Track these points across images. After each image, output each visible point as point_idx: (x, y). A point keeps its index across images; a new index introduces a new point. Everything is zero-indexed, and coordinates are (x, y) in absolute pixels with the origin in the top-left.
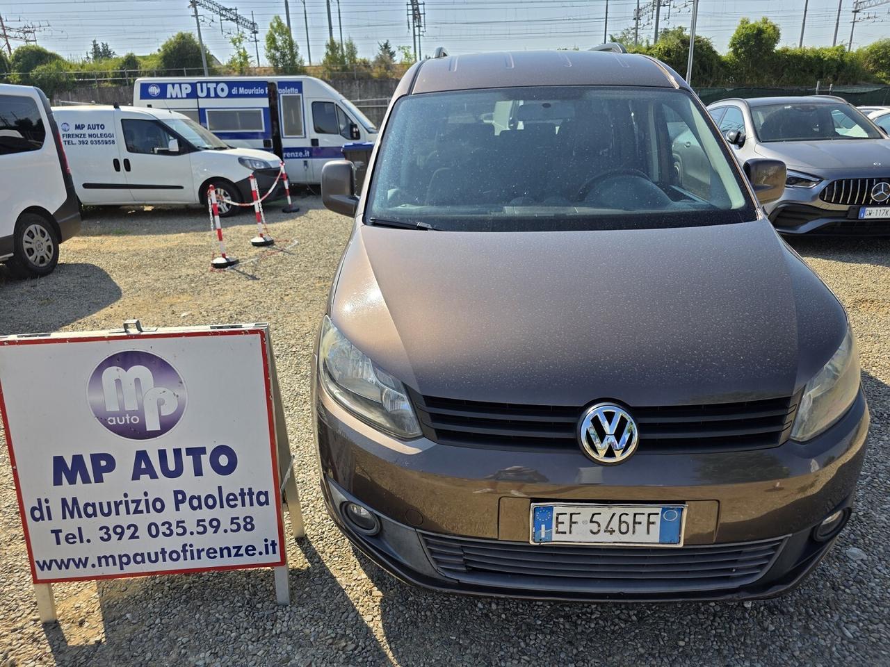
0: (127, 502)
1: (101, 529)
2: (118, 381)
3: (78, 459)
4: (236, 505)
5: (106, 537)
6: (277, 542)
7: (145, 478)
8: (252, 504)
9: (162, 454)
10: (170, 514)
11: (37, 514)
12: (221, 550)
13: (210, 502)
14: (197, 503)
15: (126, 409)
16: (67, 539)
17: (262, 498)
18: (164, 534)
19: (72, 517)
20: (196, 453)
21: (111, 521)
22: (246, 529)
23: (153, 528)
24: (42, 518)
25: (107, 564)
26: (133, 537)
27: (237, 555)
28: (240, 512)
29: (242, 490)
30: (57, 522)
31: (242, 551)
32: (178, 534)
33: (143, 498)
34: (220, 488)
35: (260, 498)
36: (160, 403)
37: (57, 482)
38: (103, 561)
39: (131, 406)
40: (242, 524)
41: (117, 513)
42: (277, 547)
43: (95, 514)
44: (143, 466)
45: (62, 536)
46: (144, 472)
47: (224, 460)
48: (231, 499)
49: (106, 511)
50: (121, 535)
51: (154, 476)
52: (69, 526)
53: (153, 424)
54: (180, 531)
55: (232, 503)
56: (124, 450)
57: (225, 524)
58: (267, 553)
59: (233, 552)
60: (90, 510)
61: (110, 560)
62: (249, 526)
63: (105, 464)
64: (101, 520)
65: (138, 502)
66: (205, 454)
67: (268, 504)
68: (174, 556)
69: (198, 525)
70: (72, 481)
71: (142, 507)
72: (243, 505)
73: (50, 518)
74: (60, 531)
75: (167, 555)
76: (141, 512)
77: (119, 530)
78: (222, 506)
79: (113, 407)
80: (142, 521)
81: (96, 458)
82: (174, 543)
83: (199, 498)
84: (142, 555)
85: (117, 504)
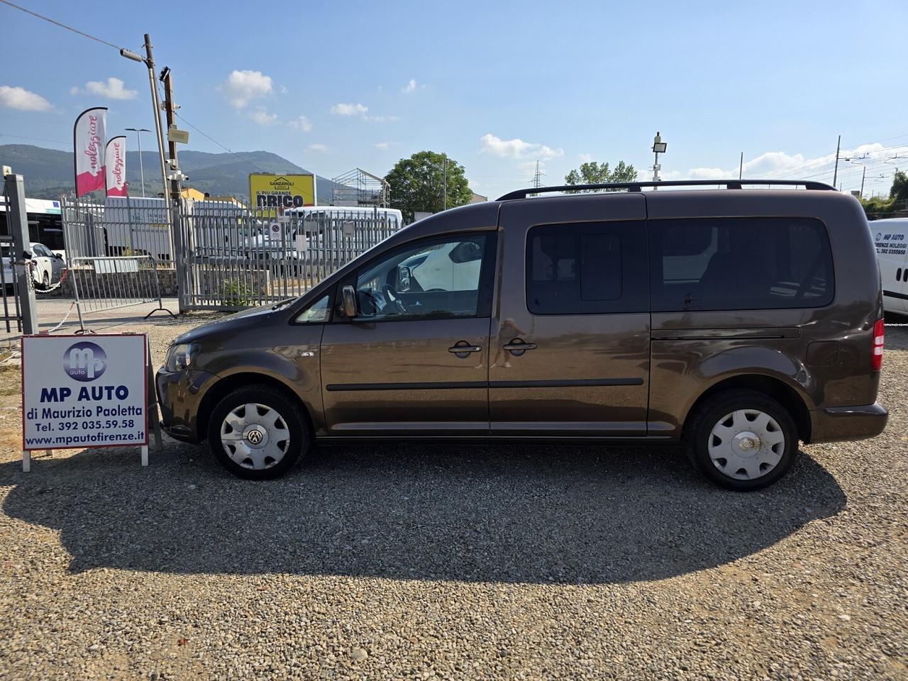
0: (74, 411)
1: (60, 424)
2: (77, 355)
3: (54, 390)
4: (126, 414)
5: (62, 428)
6: (144, 433)
7: (84, 400)
8: (133, 414)
9: (94, 389)
10: (94, 418)
11: (30, 416)
13: (114, 412)
15: (79, 367)
16: (43, 428)
17: (139, 411)
18: (90, 427)
19: (47, 418)
20: (109, 389)
21: (65, 420)
22: (129, 426)
23: (85, 424)
24: (32, 418)
26: (74, 428)
27: (124, 439)
28: (128, 418)
29: (129, 407)
31: (127, 437)
32: (96, 428)
33: (82, 409)
34: (119, 406)
36: (95, 365)
37: (42, 400)
39: (82, 366)
40: (128, 423)
41: (69, 417)
42: (144, 436)
43: (58, 417)
44: (84, 394)
45: (41, 427)
46: (84, 397)
47: (122, 393)
48: (124, 411)
49: (63, 415)
50: (69, 427)
51: (88, 399)
52: (45, 422)
53: (91, 375)
54: (98, 426)
55: (124, 413)
56: (76, 387)
57: (120, 423)
58: (139, 438)
59: (123, 437)
62: (131, 425)
63: (66, 392)
64: (60, 420)
65: (79, 411)
66: (114, 389)
67: (141, 414)
68: (93, 438)
69: (107, 424)
70: (49, 400)
71: (81, 414)
72: (129, 414)
73: (36, 418)
74: (40, 424)
75: (90, 438)
76: (80, 416)
77: (68, 425)
78: (119, 415)
79: (73, 366)
80: (80, 421)
81: (62, 390)
82: (94, 432)
83: (108, 410)
85: (69, 412)
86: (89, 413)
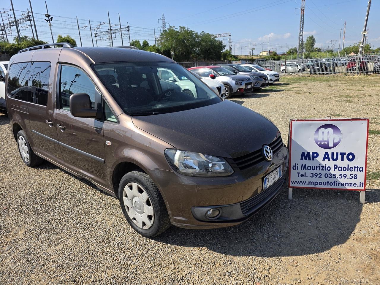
0: (320, 167)
1: (311, 174)
2: (323, 132)
3: (308, 153)
4: (352, 171)
5: (312, 176)
6: (364, 183)
7: (326, 160)
8: (357, 171)
9: (333, 154)
10: (332, 172)
12: (346, 184)
13: (345, 169)
14: (340, 169)
15: (324, 140)
16: (301, 175)
17: (361, 169)
18: (329, 177)
19: (304, 169)
20: (343, 154)
21: (314, 172)
23: (326, 175)
24: (295, 169)
25: (311, 184)
26: (320, 177)
27: (350, 186)
28: (353, 173)
29: (355, 166)
31: (352, 185)
32: (333, 178)
33: (325, 166)
34: (348, 165)
37: (302, 159)
38: (310, 183)
39: (326, 139)
40: (353, 176)
41: (317, 170)
42: (364, 185)
44: (326, 157)
45: (300, 175)
47: (351, 157)
48: (351, 168)
50: (317, 176)
51: (329, 160)
52: (302, 172)
53: (331, 145)
55: (351, 170)
56: (322, 152)
58: (360, 186)
59: (349, 185)
60: (309, 168)
61: (312, 183)
62: (355, 178)
63: (315, 155)
64: (311, 171)
65: (323, 167)
66: (345, 154)
67: (362, 171)
68: (331, 184)
69: (340, 176)
70: (306, 159)
71: (324, 168)
72: (355, 171)
73: (298, 169)
74: (300, 173)
75: (329, 184)
76: (324, 170)
78: (348, 171)
79: (320, 139)
80: (324, 173)
81: (313, 153)
82: (332, 180)
84: (322, 183)
85: (317, 167)
86: (329, 169)
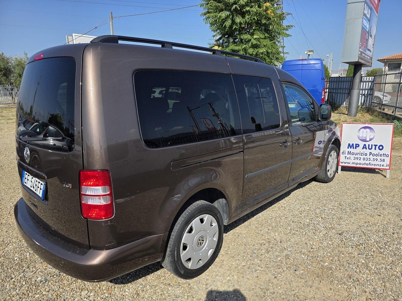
2: (363, 131)
3: (353, 144)
5: (355, 159)
7: (365, 149)
8: (385, 157)
9: (369, 145)
10: (368, 157)
12: (377, 165)
13: (377, 155)
14: (374, 155)
18: (366, 160)
19: (349, 154)
20: (376, 146)
21: (356, 156)
23: (364, 159)
24: (344, 154)
26: (360, 160)
28: (382, 158)
29: (384, 154)
30: (346, 155)
31: (381, 165)
33: (363, 153)
34: (379, 153)
35: (387, 156)
36: (370, 136)
37: (348, 148)
39: (365, 136)
40: (382, 160)
42: (389, 166)
44: (365, 147)
45: (346, 158)
46: (365, 148)
47: (381, 148)
48: (381, 155)
49: (356, 154)
51: (366, 149)
52: (348, 156)
53: (368, 139)
54: (369, 160)
56: (362, 144)
57: (379, 160)
59: (379, 165)
60: (353, 154)
61: (354, 163)
62: (384, 161)
63: (357, 146)
64: (354, 156)
65: (362, 153)
68: (367, 164)
69: (373, 159)
70: (351, 148)
71: (363, 154)
77: (357, 158)
80: (362, 157)
81: (356, 144)
82: (368, 162)
84: (361, 163)
85: (358, 153)
86: (366, 155)
